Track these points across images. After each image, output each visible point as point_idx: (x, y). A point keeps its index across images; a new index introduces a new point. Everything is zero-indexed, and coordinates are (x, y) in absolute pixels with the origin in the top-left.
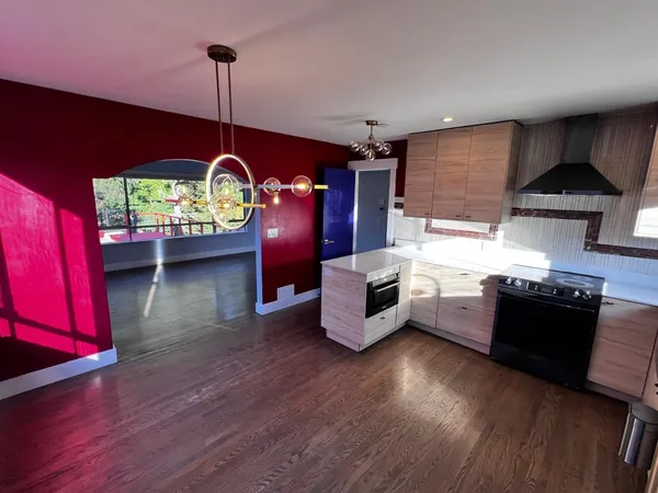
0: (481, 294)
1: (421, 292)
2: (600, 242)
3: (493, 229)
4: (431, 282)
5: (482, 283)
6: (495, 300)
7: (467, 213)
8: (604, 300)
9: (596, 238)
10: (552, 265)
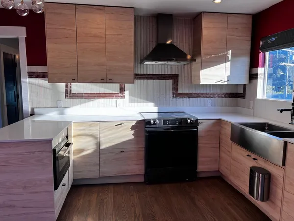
0: (133, 137)
1: (82, 150)
2: (180, 91)
3: (122, 90)
4: (89, 139)
5: (133, 128)
6: (143, 139)
7: (109, 77)
8: (199, 121)
9: (177, 90)
10: (159, 109)
